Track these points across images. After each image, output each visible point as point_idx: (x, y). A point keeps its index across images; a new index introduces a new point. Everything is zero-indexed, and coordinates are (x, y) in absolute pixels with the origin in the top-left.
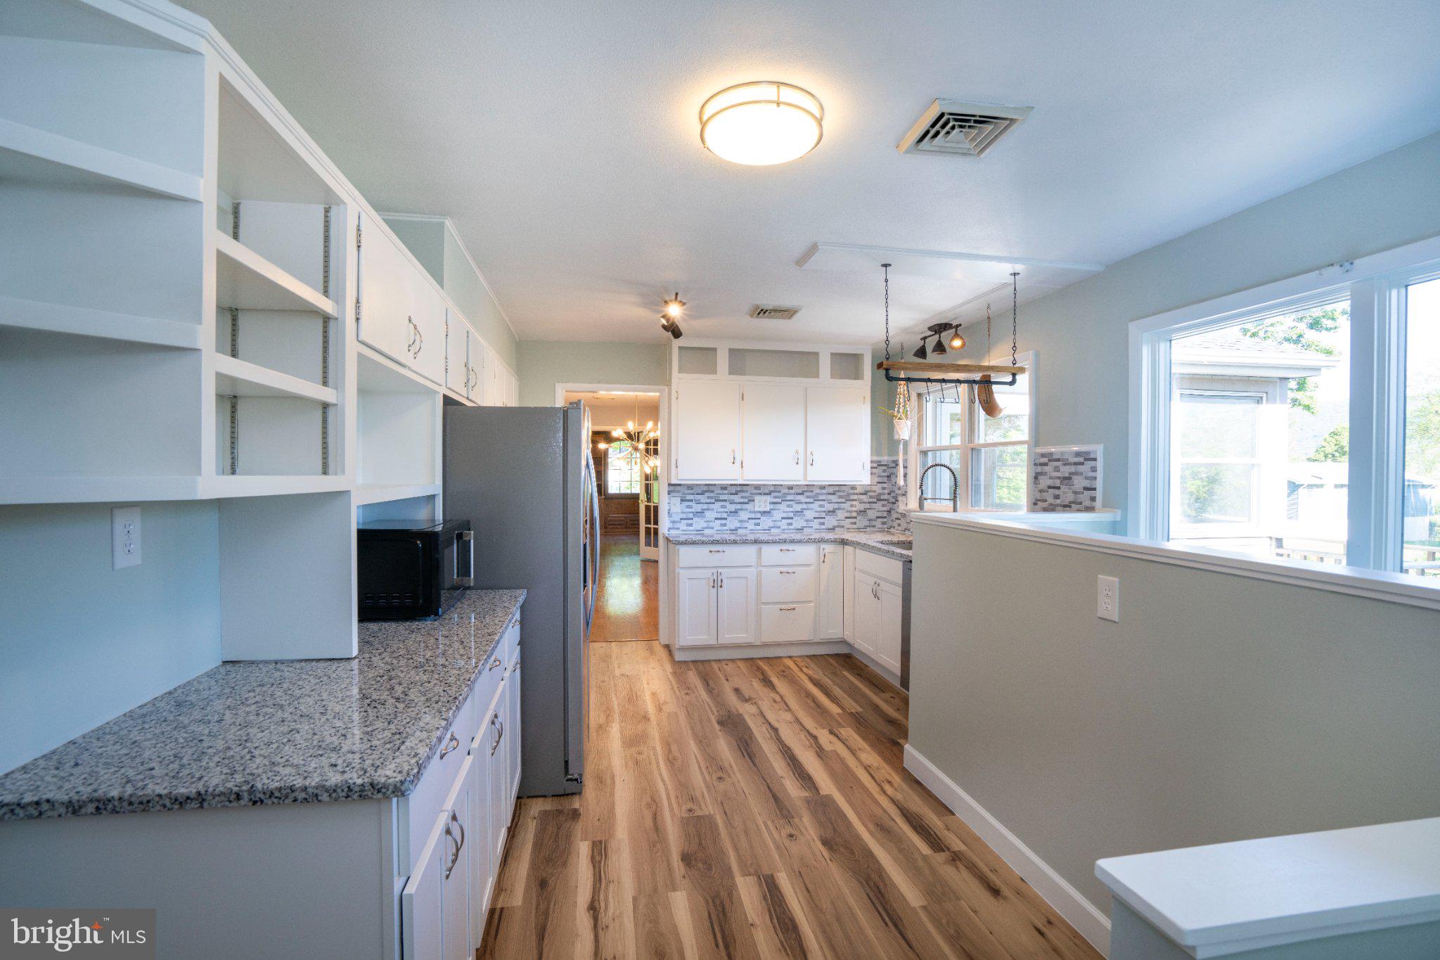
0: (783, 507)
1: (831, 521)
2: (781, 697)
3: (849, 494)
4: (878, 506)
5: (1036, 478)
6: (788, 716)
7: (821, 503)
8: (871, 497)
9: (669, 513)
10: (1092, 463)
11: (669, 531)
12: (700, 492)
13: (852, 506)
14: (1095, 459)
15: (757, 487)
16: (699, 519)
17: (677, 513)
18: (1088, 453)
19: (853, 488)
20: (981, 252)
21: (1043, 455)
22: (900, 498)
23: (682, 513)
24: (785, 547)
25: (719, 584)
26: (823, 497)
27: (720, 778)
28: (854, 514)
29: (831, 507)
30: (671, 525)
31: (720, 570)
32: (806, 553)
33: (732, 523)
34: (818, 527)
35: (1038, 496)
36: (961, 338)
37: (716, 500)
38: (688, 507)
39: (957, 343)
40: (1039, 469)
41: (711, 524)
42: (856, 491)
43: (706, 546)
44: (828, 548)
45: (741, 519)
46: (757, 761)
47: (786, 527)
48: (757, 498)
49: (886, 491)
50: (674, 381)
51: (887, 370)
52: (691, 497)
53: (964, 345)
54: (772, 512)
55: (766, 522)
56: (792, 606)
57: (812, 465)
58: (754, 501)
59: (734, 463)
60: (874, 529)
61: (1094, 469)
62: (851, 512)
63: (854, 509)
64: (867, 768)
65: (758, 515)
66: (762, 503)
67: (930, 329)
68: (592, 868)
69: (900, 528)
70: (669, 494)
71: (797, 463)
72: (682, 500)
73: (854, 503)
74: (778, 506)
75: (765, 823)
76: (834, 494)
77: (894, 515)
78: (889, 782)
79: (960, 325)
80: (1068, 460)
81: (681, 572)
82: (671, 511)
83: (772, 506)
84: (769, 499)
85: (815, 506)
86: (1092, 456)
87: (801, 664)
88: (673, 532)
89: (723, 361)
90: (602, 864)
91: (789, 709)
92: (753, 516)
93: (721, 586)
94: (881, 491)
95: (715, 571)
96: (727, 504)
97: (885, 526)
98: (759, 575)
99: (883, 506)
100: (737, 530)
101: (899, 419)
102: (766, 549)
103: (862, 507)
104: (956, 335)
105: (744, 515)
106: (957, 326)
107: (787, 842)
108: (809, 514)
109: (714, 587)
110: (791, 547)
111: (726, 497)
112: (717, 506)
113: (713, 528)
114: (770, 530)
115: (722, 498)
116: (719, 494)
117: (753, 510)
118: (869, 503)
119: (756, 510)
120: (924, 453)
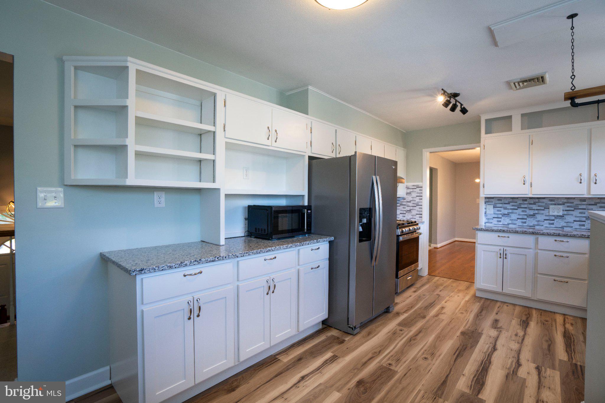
0: (575, 213)
6: (515, 346)
9: (485, 214)
11: (485, 224)
12: (507, 202)
16: (506, 218)
17: (491, 214)
23: (494, 214)
24: (558, 239)
25: (504, 257)
27: (425, 358)
30: (487, 221)
31: (505, 248)
33: (531, 222)
37: (518, 208)
38: (498, 211)
41: (515, 222)
43: (496, 233)
45: (538, 219)
46: (459, 360)
48: (551, 207)
50: (482, 140)
52: (501, 205)
54: (565, 216)
55: (559, 223)
56: (566, 280)
57: (595, 183)
58: (549, 208)
59: (524, 184)
65: (553, 218)
66: (556, 210)
68: (321, 364)
70: (485, 203)
71: (581, 183)
72: (494, 207)
74: (571, 212)
81: (479, 246)
82: (487, 213)
83: (565, 213)
84: (561, 207)
88: (487, 225)
89: (516, 122)
90: (327, 365)
92: (547, 218)
93: (506, 258)
95: (502, 248)
96: (527, 210)
98: (536, 256)
100: (535, 227)
102: (541, 239)
105: (539, 217)
109: (500, 258)
110: (565, 239)
111: (526, 206)
112: (519, 211)
113: (516, 224)
114: (563, 228)
115: (523, 206)
116: (520, 204)
117: (548, 214)
119: (551, 214)
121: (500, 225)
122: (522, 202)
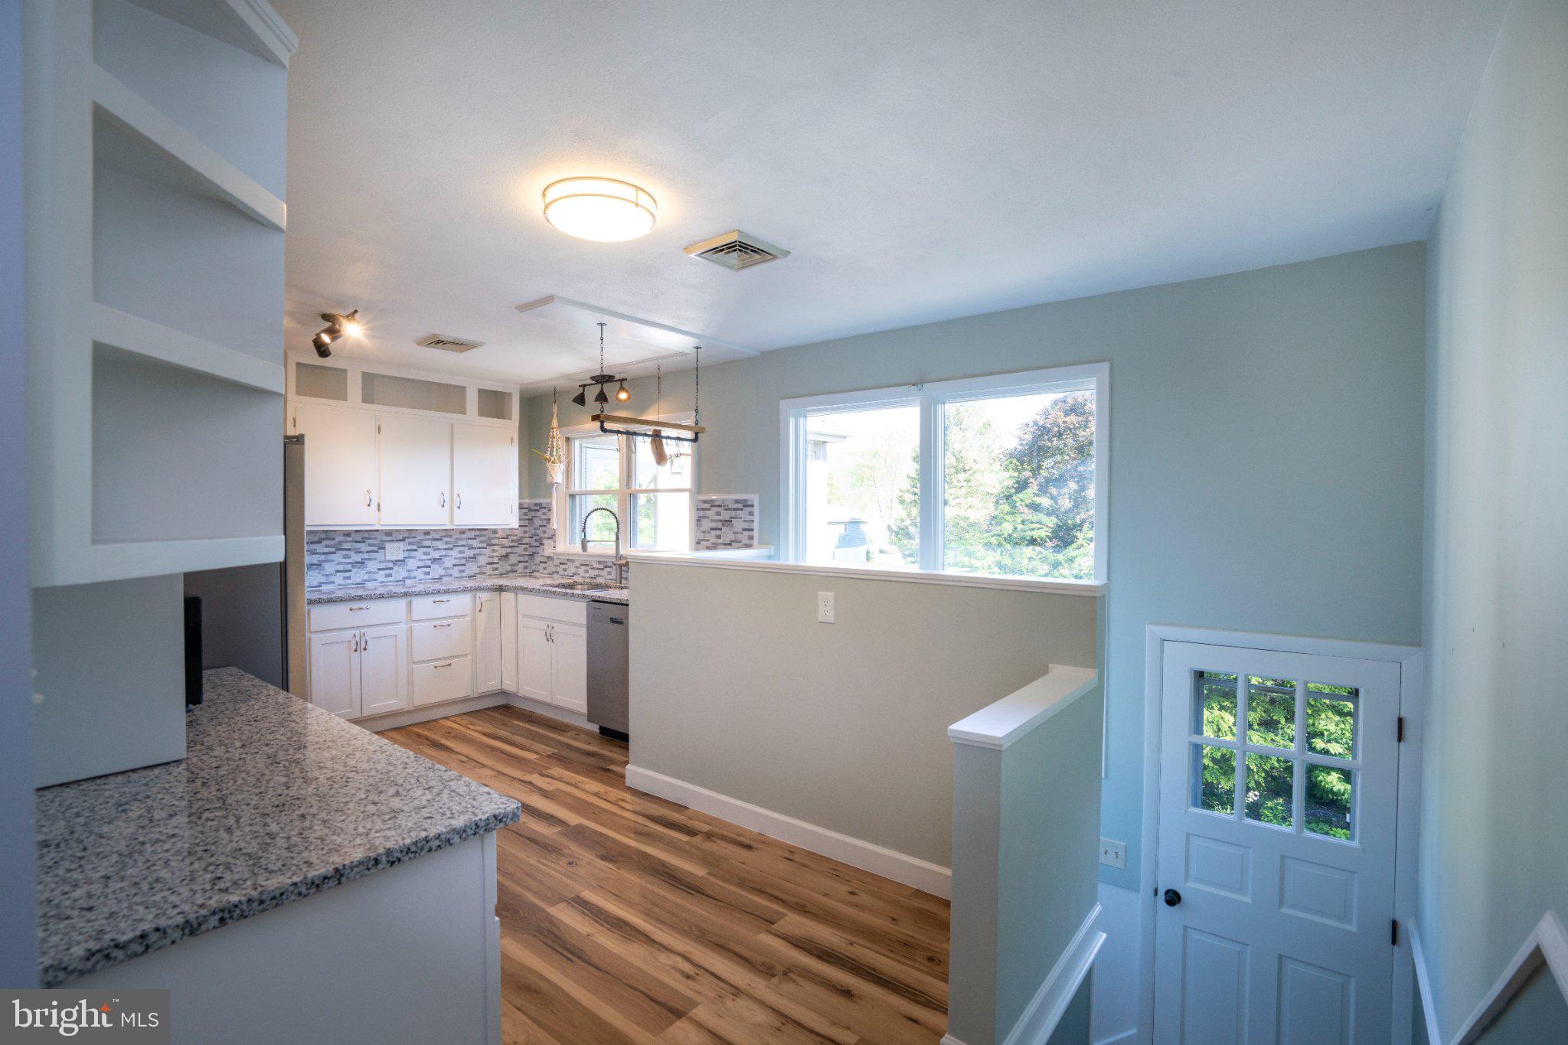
0: (420, 554)
1: (471, 568)
2: (467, 757)
3: (490, 539)
4: (520, 550)
5: (699, 521)
7: (461, 549)
8: (512, 541)
10: (750, 509)
12: (316, 540)
13: (494, 551)
14: (753, 506)
15: (389, 533)
18: (745, 501)
19: (495, 532)
20: (641, 316)
21: (705, 502)
22: (545, 542)
24: (438, 598)
25: (363, 646)
26: (464, 543)
28: (496, 560)
29: (471, 553)
31: (362, 631)
32: (461, 603)
33: (358, 575)
34: (458, 575)
35: (701, 536)
36: (627, 391)
37: (336, 550)
39: (623, 396)
40: (701, 513)
41: (332, 579)
42: (497, 536)
43: (345, 603)
44: (485, 596)
45: (368, 570)
47: (423, 577)
48: (388, 546)
49: (527, 535)
50: (291, 406)
51: (602, 422)
53: (629, 398)
54: (407, 560)
55: (399, 573)
56: (449, 662)
57: (459, 508)
58: (384, 548)
59: (369, 505)
60: (515, 574)
61: (751, 514)
62: (492, 557)
63: (496, 554)
64: (596, 795)
65: (390, 565)
66: (394, 551)
67: (592, 378)
69: (546, 572)
71: (443, 506)
73: (496, 547)
74: (414, 554)
75: (538, 862)
76: (475, 539)
77: (538, 559)
78: (623, 800)
79: (626, 379)
80: (728, 506)
81: (313, 636)
83: (407, 554)
84: (402, 545)
85: (455, 553)
86: (749, 503)
87: (462, 722)
89: (355, 386)
91: (484, 766)
92: (383, 566)
93: (365, 649)
94: (523, 535)
95: (357, 632)
96: (351, 553)
97: (527, 571)
98: (410, 630)
99: (525, 550)
100: (364, 584)
101: (553, 462)
102: (417, 602)
103: (503, 552)
104: (622, 389)
105: (372, 566)
106: (622, 380)
107: (571, 869)
108: (448, 562)
109: (356, 650)
110: (445, 598)
111: (348, 545)
112: (338, 557)
113: (334, 583)
114: (404, 581)
115: (345, 545)
116: (340, 543)
117: (383, 559)
118: (511, 547)
119: (388, 559)
120: (573, 496)
122: (342, 538)
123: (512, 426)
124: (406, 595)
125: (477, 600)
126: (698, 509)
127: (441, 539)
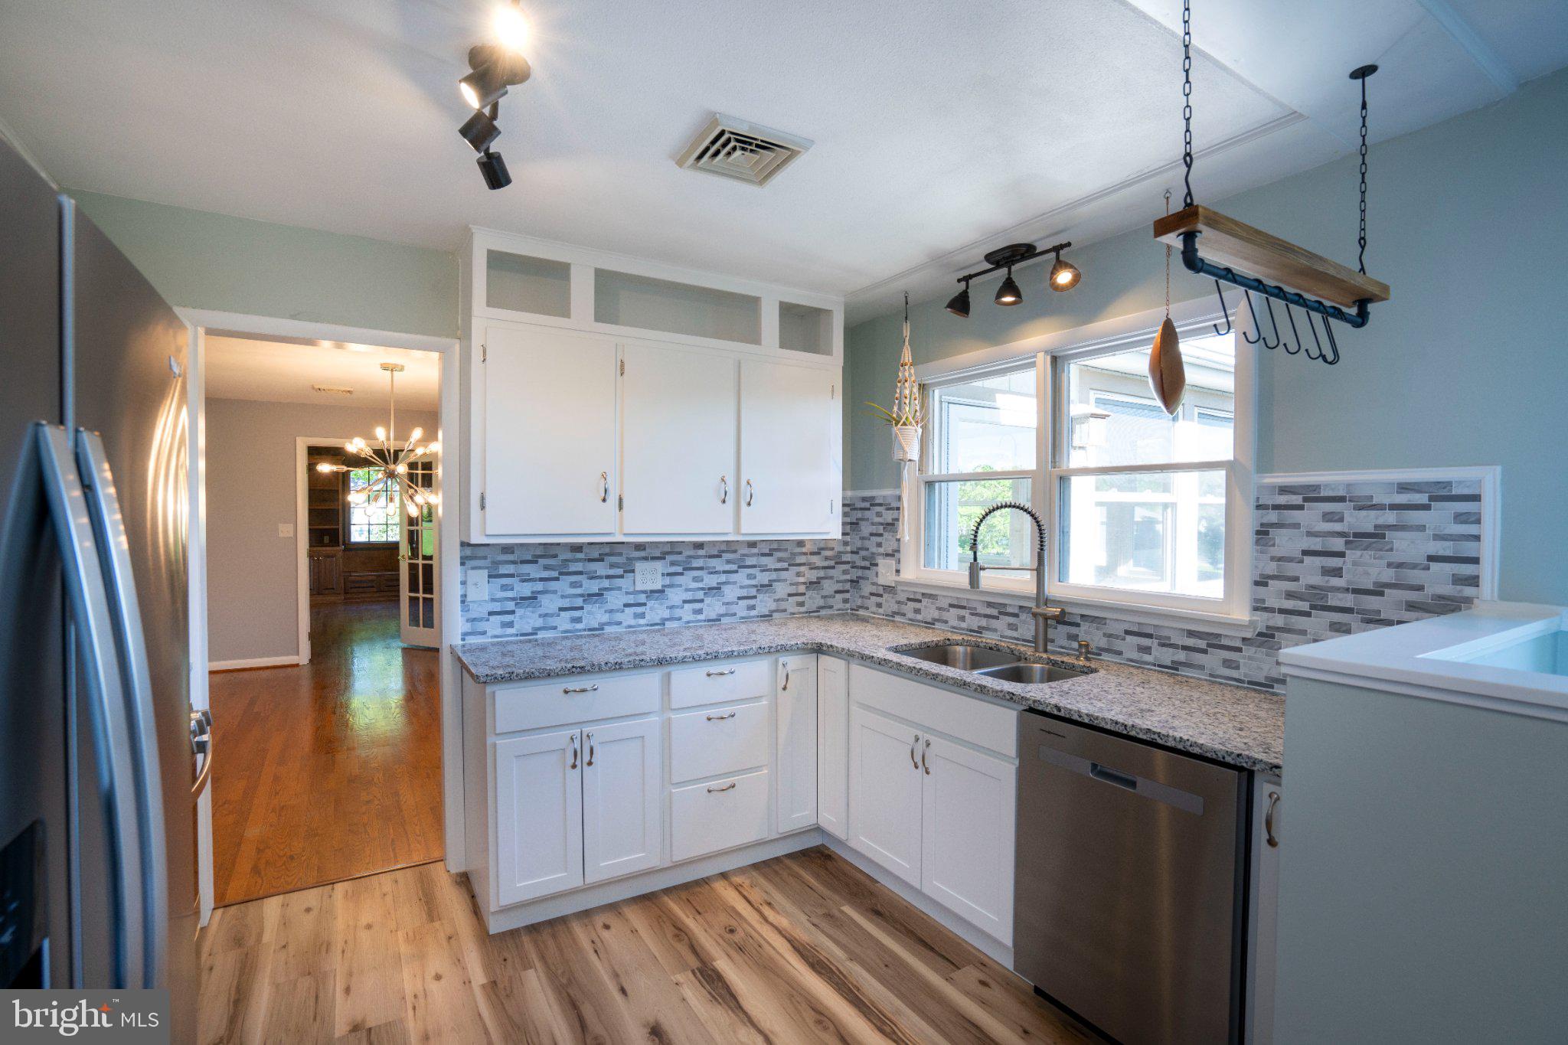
0: (686, 580)
1: (765, 603)
3: (794, 555)
4: (836, 573)
5: (1260, 533)
7: (749, 571)
8: (827, 558)
9: (463, 602)
11: (463, 639)
12: (530, 558)
13: (798, 574)
14: (1472, 499)
15: (640, 547)
16: (528, 612)
17: (480, 603)
19: (801, 543)
21: (1285, 490)
22: (881, 561)
23: (493, 600)
24: (715, 667)
25: (586, 758)
26: (754, 562)
28: (802, 589)
29: (765, 577)
30: (468, 627)
31: (586, 730)
32: (754, 675)
33: (594, 615)
34: (745, 613)
35: (1271, 568)
36: (1071, 267)
37: (560, 574)
38: (504, 588)
39: (1064, 277)
42: (804, 550)
43: (554, 680)
44: (793, 662)
45: (609, 606)
47: (692, 617)
48: (639, 566)
49: (849, 549)
50: (477, 324)
51: (1189, 238)
52: (510, 569)
53: (1076, 279)
54: (667, 590)
55: (656, 611)
56: (729, 781)
57: (749, 504)
58: (633, 571)
59: (604, 500)
60: (829, 612)
62: (797, 584)
63: (802, 579)
65: (642, 598)
66: (648, 576)
67: (988, 257)
69: (881, 611)
70: (462, 564)
71: (724, 502)
72: (490, 576)
73: (802, 569)
74: (678, 580)
76: (770, 555)
77: (867, 588)
79: (1069, 244)
80: (1369, 499)
81: (499, 742)
82: (469, 599)
83: (667, 581)
84: (659, 566)
85: (741, 577)
86: (1460, 492)
87: (756, 896)
88: (472, 640)
89: (582, 290)
92: (631, 599)
93: (590, 763)
94: (842, 549)
96: (583, 580)
97: (848, 606)
98: (667, 728)
99: (845, 572)
100: (603, 629)
101: (904, 424)
102: (679, 676)
103: (812, 575)
104: (1060, 264)
105: (615, 600)
106: (1057, 249)
108: (731, 593)
109: (574, 766)
110: (723, 667)
111: (578, 567)
112: (563, 585)
113: (555, 628)
114: (664, 624)
115: (573, 567)
116: (565, 563)
117: (631, 590)
118: (825, 568)
119: (637, 589)
120: (930, 484)
121: (511, 636)
122: (569, 555)
123: (830, 366)
124: (661, 662)
125: (779, 672)
126: (1259, 507)
127: (719, 556)
